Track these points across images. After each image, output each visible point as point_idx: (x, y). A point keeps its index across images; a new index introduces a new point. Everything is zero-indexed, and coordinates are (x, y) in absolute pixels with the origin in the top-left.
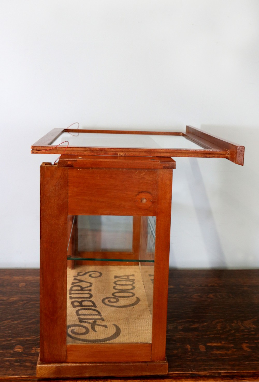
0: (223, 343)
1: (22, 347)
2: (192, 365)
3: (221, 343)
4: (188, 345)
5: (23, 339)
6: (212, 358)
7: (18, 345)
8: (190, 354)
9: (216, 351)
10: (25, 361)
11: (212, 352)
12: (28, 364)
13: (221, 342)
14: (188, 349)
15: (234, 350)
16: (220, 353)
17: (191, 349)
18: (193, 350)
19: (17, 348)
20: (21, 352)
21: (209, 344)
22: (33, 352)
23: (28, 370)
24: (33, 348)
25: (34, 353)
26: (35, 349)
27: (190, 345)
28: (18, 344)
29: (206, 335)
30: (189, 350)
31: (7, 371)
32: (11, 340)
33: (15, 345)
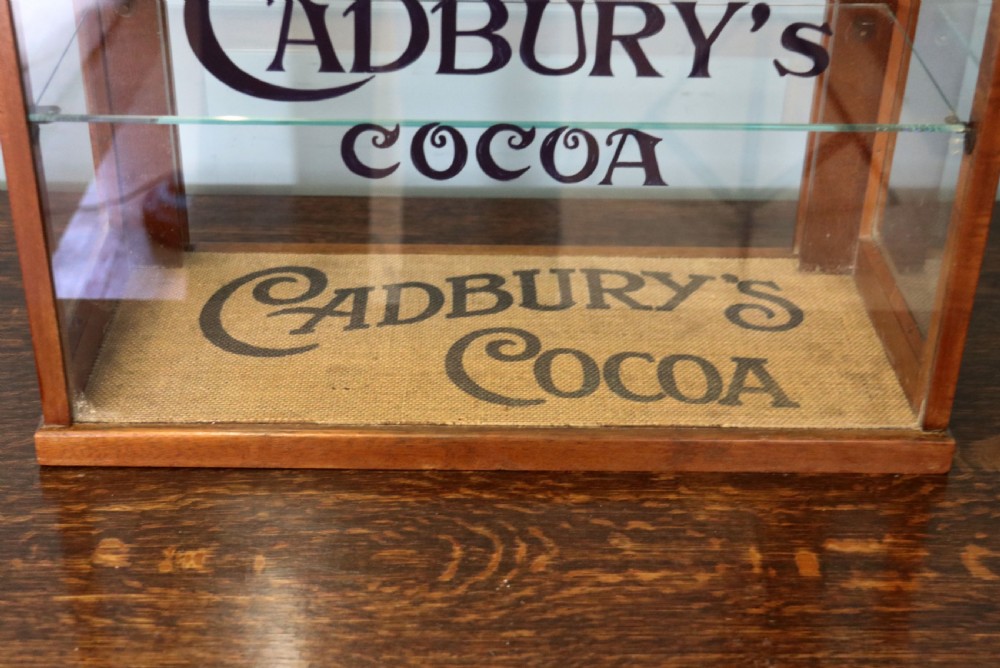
0: (889, 540)
1: (126, 547)
2: (766, 643)
3: (880, 543)
4: (753, 550)
5: (128, 508)
6: (846, 611)
7: (109, 537)
8: (758, 587)
9: (863, 578)
10: (131, 610)
11: (844, 585)
12: (143, 623)
13: (879, 538)
14: (751, 567)
15: (932, 575)
16: (875, 590)
17: (765, 566)
18: (773, 572)
19: (106, 551)
20: (123, 569)
21: (833, 546)
22: (165, 567)
23: (142, 650)
24: (166, 553)
25: (169, 575)
26: (174, 558)
27: (761, 550)
28: (111, 534)
29: (823, 502)
30: (757, 570)
31: (62, 653)
32: (84, 513)
33: (100, 537)
